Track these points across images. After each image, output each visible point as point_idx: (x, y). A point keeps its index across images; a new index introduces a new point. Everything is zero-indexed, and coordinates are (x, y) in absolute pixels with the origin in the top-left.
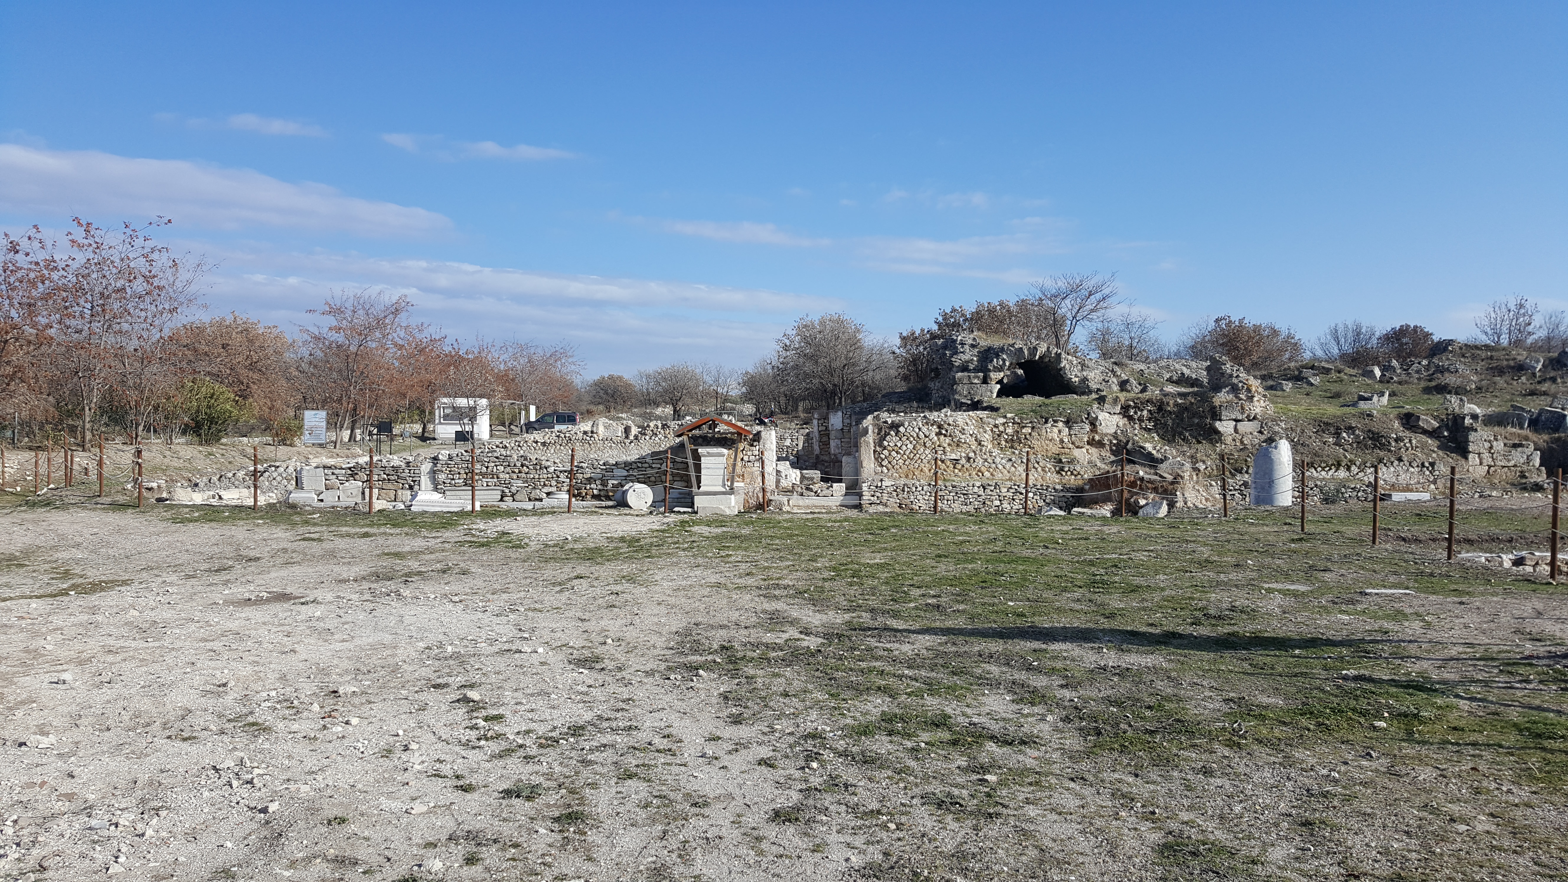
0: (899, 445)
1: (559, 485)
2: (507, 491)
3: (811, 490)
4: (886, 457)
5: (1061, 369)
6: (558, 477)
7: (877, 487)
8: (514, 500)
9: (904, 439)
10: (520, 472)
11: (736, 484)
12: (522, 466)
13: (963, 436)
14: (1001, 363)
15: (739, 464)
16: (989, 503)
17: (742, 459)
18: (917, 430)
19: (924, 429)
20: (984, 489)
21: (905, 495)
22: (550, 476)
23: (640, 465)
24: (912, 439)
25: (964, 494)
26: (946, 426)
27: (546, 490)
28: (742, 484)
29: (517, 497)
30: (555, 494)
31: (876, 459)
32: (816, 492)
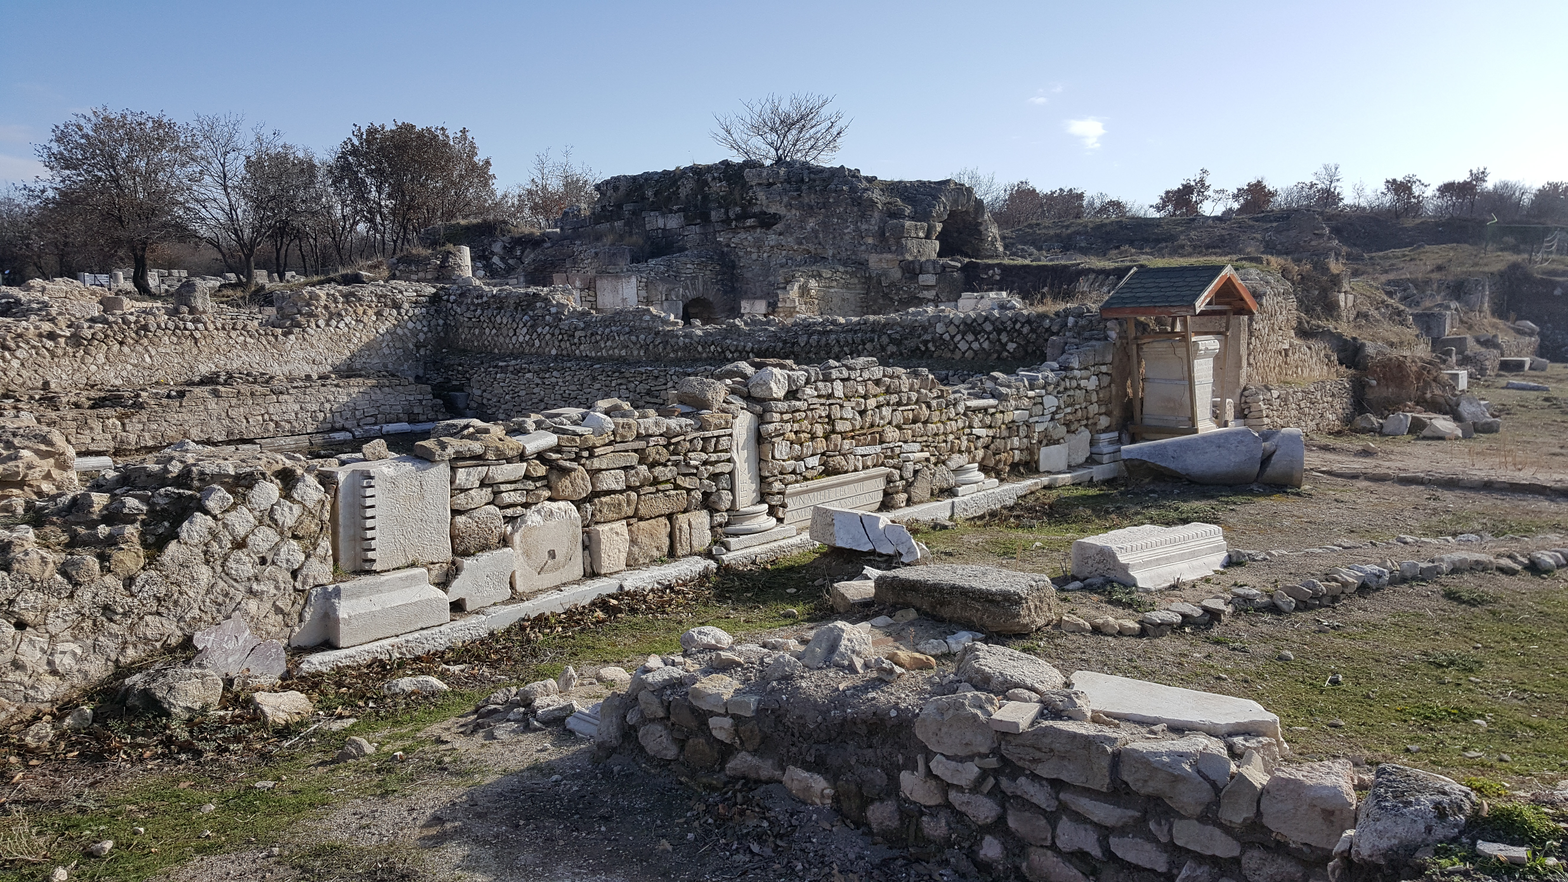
14: (942, 209)
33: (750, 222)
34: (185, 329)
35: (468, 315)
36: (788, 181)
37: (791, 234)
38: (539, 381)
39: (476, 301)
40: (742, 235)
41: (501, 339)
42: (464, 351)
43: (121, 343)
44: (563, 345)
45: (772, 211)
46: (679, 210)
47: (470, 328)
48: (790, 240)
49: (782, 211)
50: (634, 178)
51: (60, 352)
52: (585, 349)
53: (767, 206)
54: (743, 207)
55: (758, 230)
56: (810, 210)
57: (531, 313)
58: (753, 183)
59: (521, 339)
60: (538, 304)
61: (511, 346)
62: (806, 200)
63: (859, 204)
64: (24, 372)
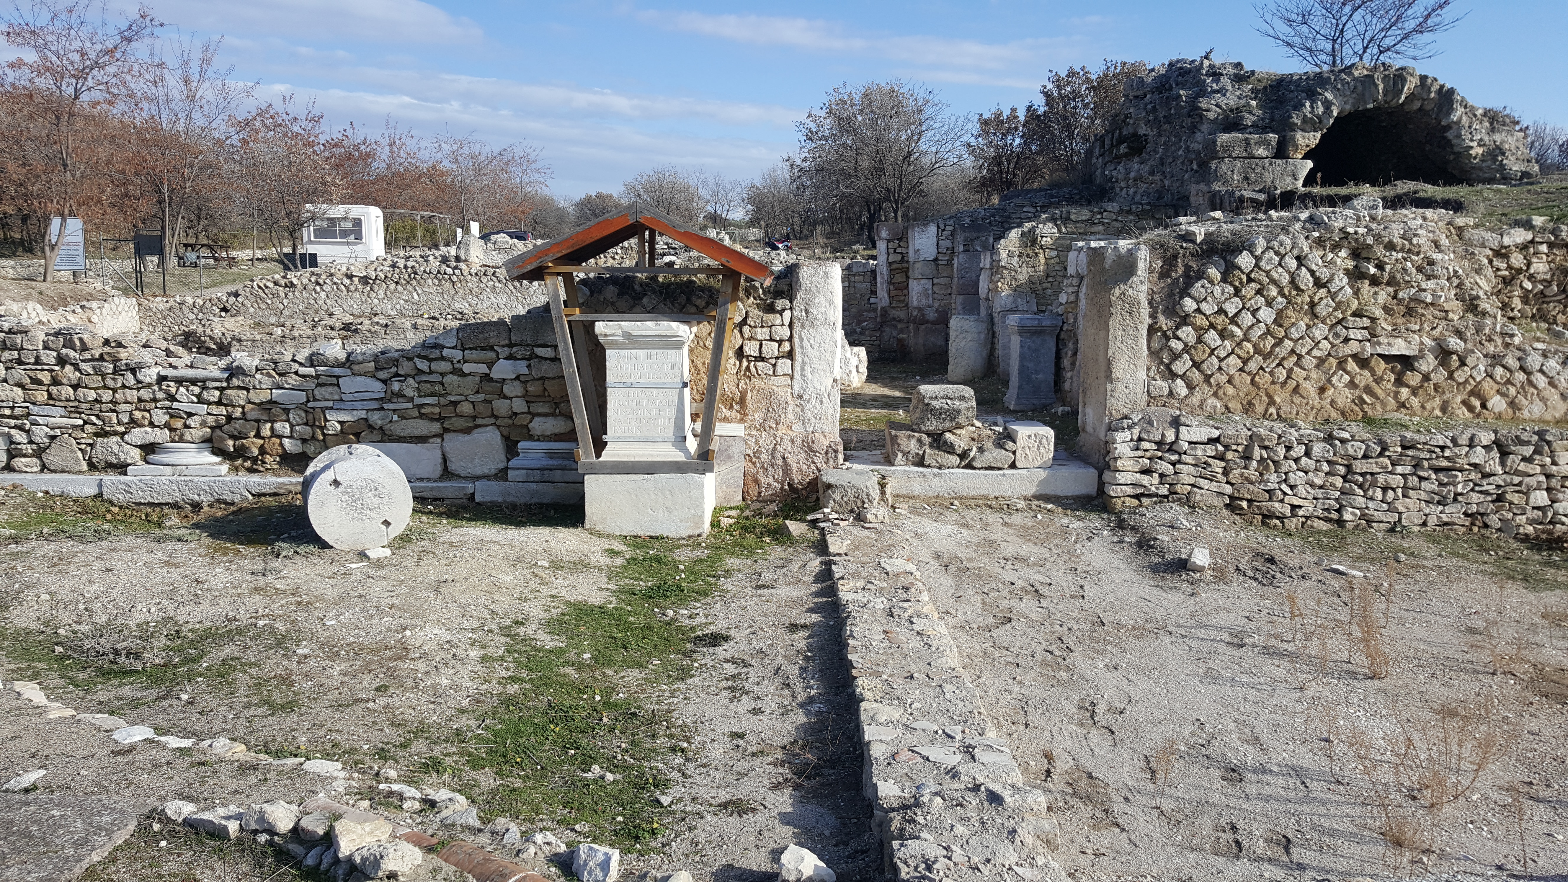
0: (1231, 310)
1: (178, 424)
2: (19, 437)
3: (950, 449)
4: (1187, 349)
5: (1448, 127)
6: (172, 398)
7: (1160, 444)
8: (44, 468)
9: (1249, 291)
10: (56, 382)
11: (720, 429)
12: (62, 361)
13: (1431, 284)
14: (1320, 110)
15: (730, 362)
16: (1516, 498)
17: (740, 353)
18: (1294, 264)
19: (1315, 258)
20: (1504, 454)
21: (1252, 472)
22: (145, 394)
23: (423, 365)
24: (1273, 291)
25: (1437, 470)
26: (1380, 251)
27: (138, 435)
28: (737, 429)
29: (53, 457)
30: (167, 450)
31: (1154, 354)
32: (963, 456)
33: (1123, 148)
37: (1148, 161)
40: (1121, 166)
43: (397, 283)
45: (1142, 131)
49: (1148, 131)
51: (352, 288)
53: (1138, 126)
55: (1136, 158)
56: (1160, 127)
62: (1160, 114)
64: (328, 302)
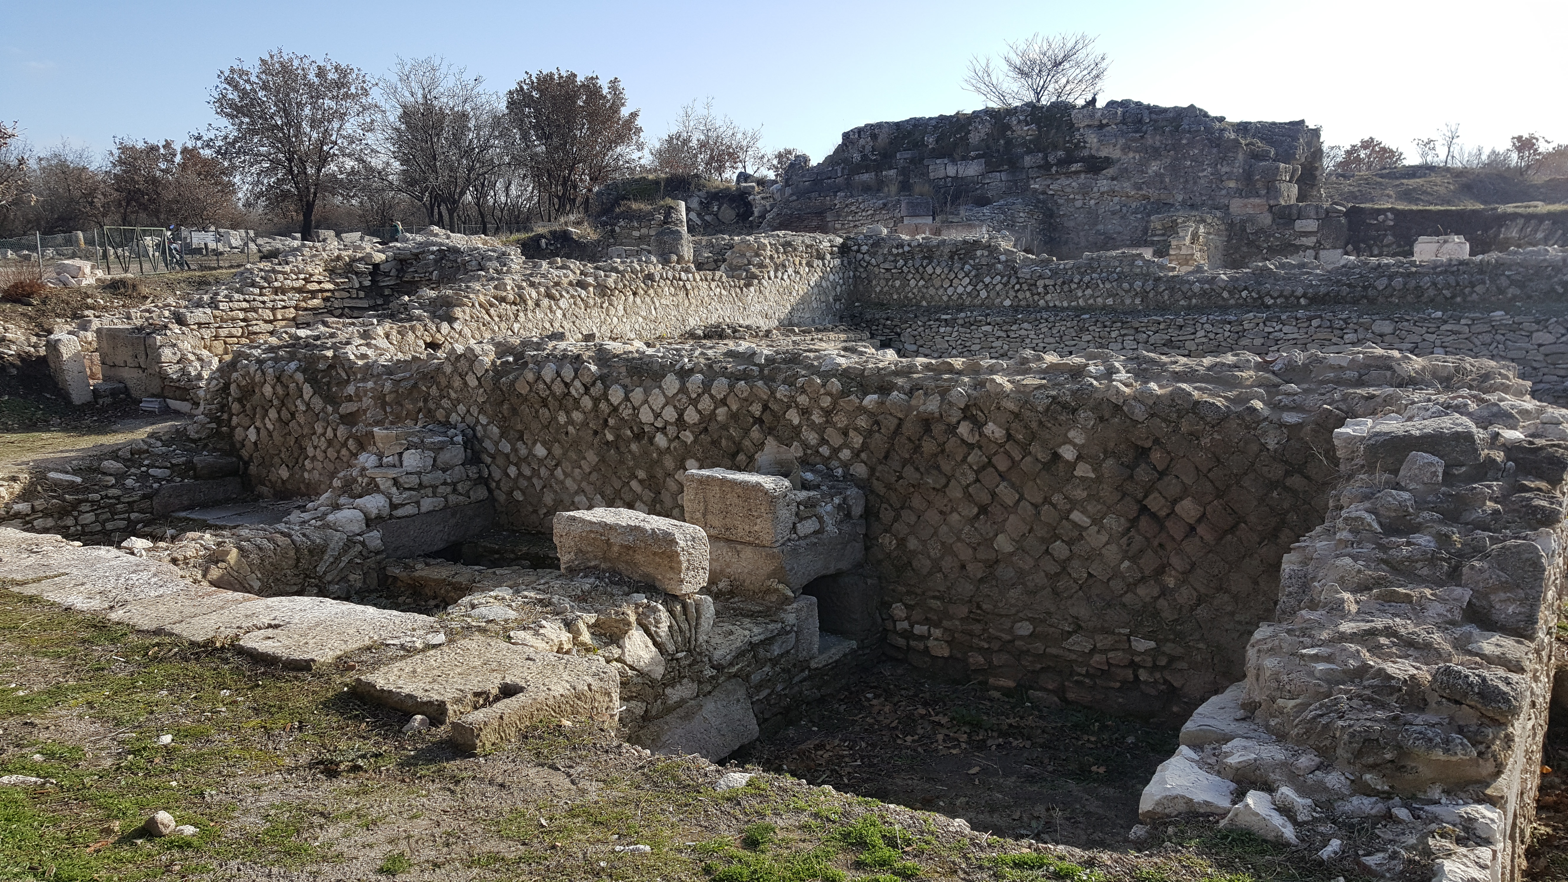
33: (1075, 167)
34: (680, 279)
35: (887, 266)
36: (1124, 122)
37: (1129, 179)
38: (1004, 335)
39: (895, 251)
40: (1063, 181)
41: (932, 291)
42: (881, 305)
43: (635, 294)
44: (1020, 295)
45: (1103, 153)
46: (978, 157)
47: (887, 280)
48: (1127, 186)
49: (1115, 153)
50: (898, 125)
51: (591, 302)
52: (1053, 299)
53: (1098, 150)
54: (1067, 151)
55: (1083, 176)
56: (1156, 153)
57: (971, 262)
58: (1081, 125)
59: (960, 290)
60: (979, 253)
61: (945, 298)
62: (1150, 142)
63: (1218, 146)
64: (565, 323)
